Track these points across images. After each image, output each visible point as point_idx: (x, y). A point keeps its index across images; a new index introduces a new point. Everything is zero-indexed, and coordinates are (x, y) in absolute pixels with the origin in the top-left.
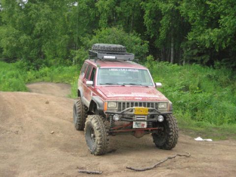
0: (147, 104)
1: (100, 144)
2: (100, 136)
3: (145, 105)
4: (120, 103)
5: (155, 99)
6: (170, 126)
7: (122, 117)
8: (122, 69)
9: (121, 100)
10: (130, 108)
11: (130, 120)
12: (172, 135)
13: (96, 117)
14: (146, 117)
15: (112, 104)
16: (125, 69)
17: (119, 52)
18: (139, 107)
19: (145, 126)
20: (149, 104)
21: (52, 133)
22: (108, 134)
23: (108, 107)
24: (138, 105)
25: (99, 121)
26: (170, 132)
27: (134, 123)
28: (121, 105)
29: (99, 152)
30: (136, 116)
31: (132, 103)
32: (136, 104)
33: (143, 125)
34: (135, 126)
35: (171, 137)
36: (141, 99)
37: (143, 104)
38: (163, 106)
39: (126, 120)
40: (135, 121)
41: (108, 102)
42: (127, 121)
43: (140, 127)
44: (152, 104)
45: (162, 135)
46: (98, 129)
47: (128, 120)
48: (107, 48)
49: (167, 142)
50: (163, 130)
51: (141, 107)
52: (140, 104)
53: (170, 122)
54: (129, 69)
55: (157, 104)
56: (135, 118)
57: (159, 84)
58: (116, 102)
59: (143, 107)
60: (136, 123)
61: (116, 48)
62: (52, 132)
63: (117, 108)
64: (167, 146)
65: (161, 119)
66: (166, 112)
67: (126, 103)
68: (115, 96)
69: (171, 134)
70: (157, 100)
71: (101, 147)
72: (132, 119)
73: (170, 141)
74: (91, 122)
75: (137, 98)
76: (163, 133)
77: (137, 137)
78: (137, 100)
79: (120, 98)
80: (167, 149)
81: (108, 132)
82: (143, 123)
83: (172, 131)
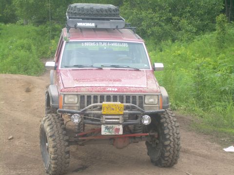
0: (125, 98)
1: (54, 159)
2: (53, 147)
3: (121, 99)
4: (82, 97)
5: (138, 89)
6: (166, 132)
7: (85, 118)
8: (103, 42)
9: (84, 92)
10: (99, 104)
11: (97, 123)
12: (169, 145)
13: (51, 117)
14: (121, 117)
15: (70, 98)
16: (107, 42)
17: (106, 15)
18: (112, 103)
19: (121, 132)
20: (128, 97)
21: (10, 139)
22: (67, 143)
23: (64, 103)
24: (112, 99)
25: (54, 123)
26: (167, 140)
27: (103, 127)
28: (85, 99)
29: (55, 171)
30: (104, 117)
31: (102, 97)
32: (109, 98)
33: (118, 130)
34: (104, 132)
35: (168, 148)
36: (116, 90)
37: (118, 99)
38: (151, 100)
39: (90, 122)
40: (104, 124)
41: (64, 95)
42: (92, 124)
43: (113, 134)
44: (134, 97)
45: (157, 144)
46: (51, 136)
47: (94, 122)
48: (87, 10)
49: (162, 156)
50: (156, 137)
51: (115, 103)
52: (115, 98)
53: (165, 125)
54: (113, 42)
55: (141, 97)
56: (104, 119)
57: (159, 65)
58: (77, 95)
59: (118, 103)
60: (106, 128)
61: (101, 10)
62: (11, 137)
63: (78, 105)
64: (163, 162)
65: (146, 121)
66: (157, 110)
67: (92, 97)
68: (75, 86)
69: (167, 143)
70: (141, 91)
71: (56, 164)
72: (99, 121)
73: (167, 154)
74: (43, 126)
75: (111, 89)
76: (157, 141)
77: (117, 148)
78: (109, 91)
79: (83, 89)
80: (164, 167)
81: (67, 141)
82: (117, 126)
83: (169, 139)
